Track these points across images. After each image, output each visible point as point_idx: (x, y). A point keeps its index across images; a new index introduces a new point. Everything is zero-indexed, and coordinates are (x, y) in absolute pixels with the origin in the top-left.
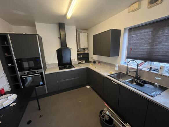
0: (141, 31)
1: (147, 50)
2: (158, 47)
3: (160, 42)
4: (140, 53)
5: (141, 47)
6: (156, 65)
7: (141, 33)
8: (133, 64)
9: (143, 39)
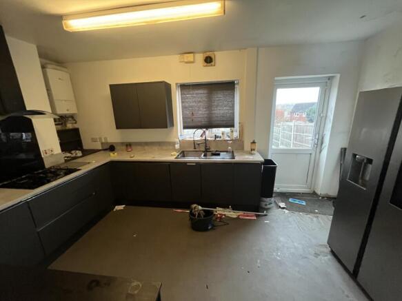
0: (196, 92)
1: (206, 115)
2: (216, 112)
3: (217, 106)
4: (200, 119)
5: (200, 112)
6: (218, 131)
7: (196, 94)
8: (195, 135)
9: (200, 102)
